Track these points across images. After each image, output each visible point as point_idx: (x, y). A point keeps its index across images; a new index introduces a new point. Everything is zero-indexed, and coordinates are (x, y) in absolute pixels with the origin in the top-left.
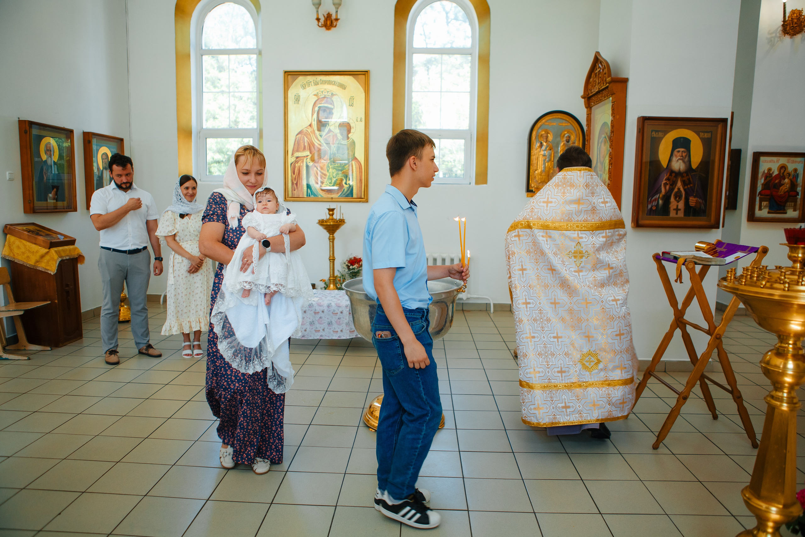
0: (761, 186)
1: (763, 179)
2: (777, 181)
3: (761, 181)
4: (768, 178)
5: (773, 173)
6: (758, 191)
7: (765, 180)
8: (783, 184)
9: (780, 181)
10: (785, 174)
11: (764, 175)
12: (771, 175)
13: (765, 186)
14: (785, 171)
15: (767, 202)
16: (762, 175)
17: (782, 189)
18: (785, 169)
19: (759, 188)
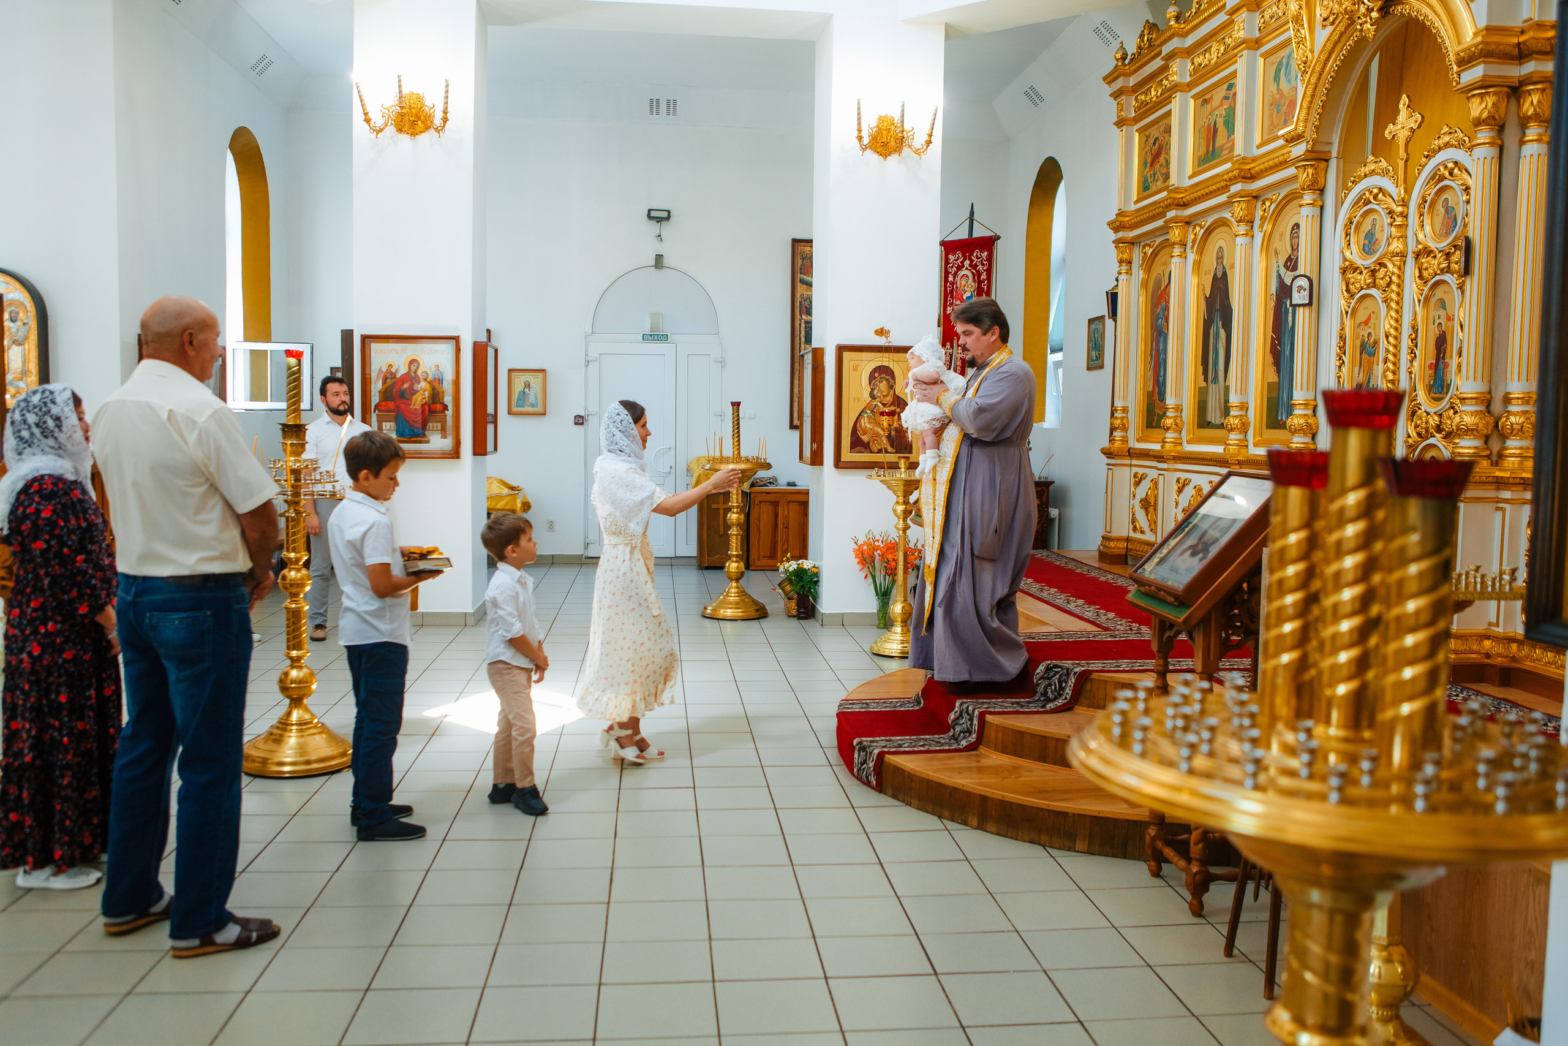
0: (378, 394)
1: (380, 382)
2: (406, 386)
3: (377, 386)
4: (389, 380)
5: (397, 371)
6: (374, 403)
7: (384, 382)
8: (418, 391)
9: (412, 386)
10: (419, 373)
11: (382, 375)
12: (393, 375)
13: (385, 395)
14: (418, 367)
15: (392, 423)
16: (378, 375)
17: (416, 400)
18: (419, 364)
19: (375, 399)
